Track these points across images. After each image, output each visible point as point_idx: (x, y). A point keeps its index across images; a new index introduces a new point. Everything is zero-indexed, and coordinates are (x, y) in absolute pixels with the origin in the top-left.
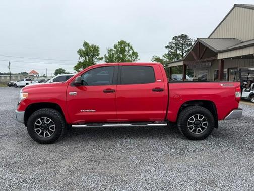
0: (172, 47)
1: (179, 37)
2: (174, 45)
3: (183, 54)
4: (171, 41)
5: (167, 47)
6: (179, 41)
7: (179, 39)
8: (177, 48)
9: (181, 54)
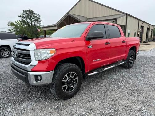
0: (23, 17)
1: (28, 11)
2: (25, 16)
3: (31, 22)
4: (22, 13)
5: (20, 16)
6: (28, 13)
7: (27, 12)
8: (27, 18)
9: (30, 22)
